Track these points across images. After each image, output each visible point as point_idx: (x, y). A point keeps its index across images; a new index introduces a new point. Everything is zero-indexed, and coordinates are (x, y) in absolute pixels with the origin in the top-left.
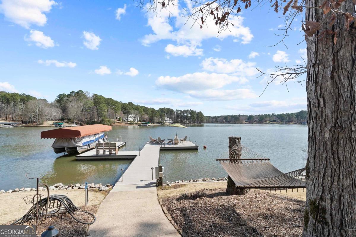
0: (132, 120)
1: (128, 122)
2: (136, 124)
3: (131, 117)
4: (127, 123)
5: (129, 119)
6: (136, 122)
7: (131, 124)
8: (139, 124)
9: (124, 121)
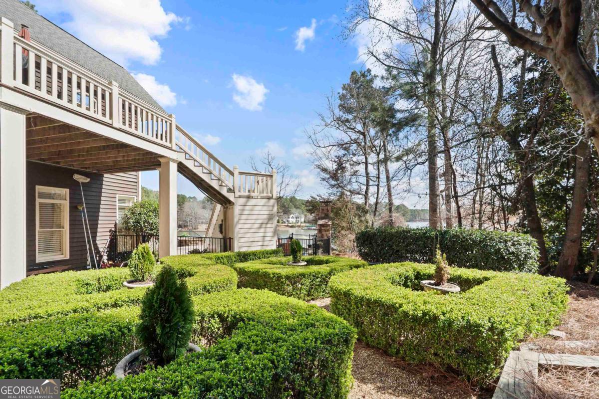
0: (294, 220)
1: (289, 225)
2: (299, 226)
3: (293, 218)
4: (287, 226)
5: (290, 220)
6: (299, 224)
7: (292, 227)
8: (303, 227)
9: (285, 223)
